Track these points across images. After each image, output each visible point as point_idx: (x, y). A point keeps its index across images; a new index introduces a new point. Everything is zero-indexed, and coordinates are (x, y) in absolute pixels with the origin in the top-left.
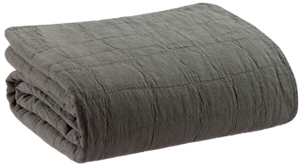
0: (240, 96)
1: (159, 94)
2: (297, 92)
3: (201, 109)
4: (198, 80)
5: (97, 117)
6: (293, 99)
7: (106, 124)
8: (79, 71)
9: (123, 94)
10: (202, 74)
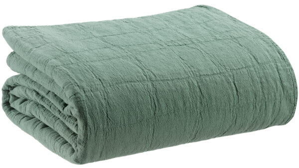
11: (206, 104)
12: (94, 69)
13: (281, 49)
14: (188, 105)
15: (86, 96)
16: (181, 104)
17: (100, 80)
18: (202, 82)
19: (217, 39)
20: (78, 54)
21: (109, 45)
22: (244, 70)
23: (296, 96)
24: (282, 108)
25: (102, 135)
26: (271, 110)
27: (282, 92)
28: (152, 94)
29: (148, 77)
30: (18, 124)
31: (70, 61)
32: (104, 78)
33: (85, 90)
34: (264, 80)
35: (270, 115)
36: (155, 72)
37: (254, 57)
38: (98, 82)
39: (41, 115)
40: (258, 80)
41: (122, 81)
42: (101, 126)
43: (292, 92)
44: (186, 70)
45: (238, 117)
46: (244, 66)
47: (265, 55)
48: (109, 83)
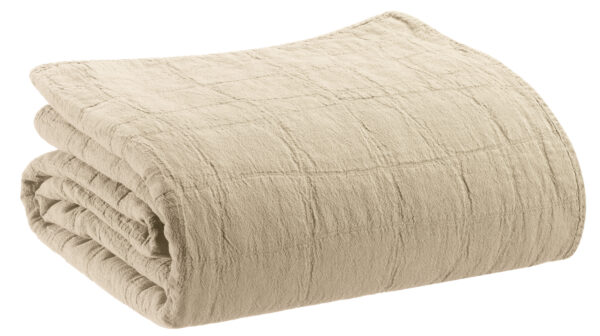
1: (319, 185)
3: (401, 215)
4: (394, 160)
5: (202, 221)
6: (575, 199)
7: (220, 234)
11: (410, 216)
13: (552, 114)
14: (375, 217)
15: (186, 196)
16: (362, 215)
22: (482, 153)
23: (582, 202)
24: (555, 226)
25: (214, 272)
26: (535, 230)
27: (556, 196)
28: (308, 197)
30: (60, 250)
31: (155, 126)
33: (184, 185)
34: (518, 171)
35: (533, 239)
36: (316, 156)
38: (209, 170)
39: (102, 235)
40: (509, 172)
41: (253, 170)
42: (212, 254)
43: (574, 193)
44: (373, 153)
45: (472, 242)
46: (482, 146)
47: (521, 125)
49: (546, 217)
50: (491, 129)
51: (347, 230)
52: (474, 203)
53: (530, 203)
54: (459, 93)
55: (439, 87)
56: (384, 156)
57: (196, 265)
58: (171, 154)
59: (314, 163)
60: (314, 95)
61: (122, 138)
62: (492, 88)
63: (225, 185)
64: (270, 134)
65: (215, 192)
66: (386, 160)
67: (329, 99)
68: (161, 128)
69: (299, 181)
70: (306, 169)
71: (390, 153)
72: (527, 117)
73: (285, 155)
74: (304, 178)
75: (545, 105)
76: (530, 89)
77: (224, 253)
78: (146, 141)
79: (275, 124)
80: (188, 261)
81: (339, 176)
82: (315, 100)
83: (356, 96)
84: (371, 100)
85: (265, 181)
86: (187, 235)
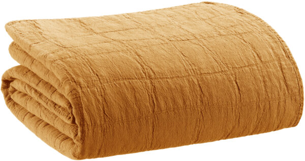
0: (243, 89)
1: (157, 85)
2: (302, 87)
3: (202, 101)
4: (198, 72)
5: (92, 105)
6: (298, 94)
7: (102, 112)
8: (75, 60)
9: (120, 84)
10: (203, 66)
11: (207, 102)
12: (92, 63)
14: (188, 103)
16: (180, 102)
17: (97, 75)
18: (202, 80)
19: (220, 35)
20: (76, 48)
21: (109, 40)
22: (247, 68)
23: (301, 95)
25: (100, 132)
26: (276, 111)
27: (287, 92)
28: (150, 91)
29: (147, 74)
31: (68, 54)
32: (102, 73)
33: (82, 86)
34: (267, 79)
35: (275, 116)
37: (258, 55)
40: (261, 79)
41: (120, 77)
42: (98, 122)
43: (297, 91)
44: (187, 68)
45: (241, 117)
48: (107, 80)
49: (282, 104)
50: (252, 56)
51: (172, 109)
52: (242, 96)
53: (273, 96)
54: (236, 37)
55: (224, 34)
56: (193, 69)
57: (90, 128)
58: (75, 69)
59: (154, 73)
60: (156, 39)
61: (50, 61)
62: (254, 34)
63: (104, 86)
64: (130, 58)
65: (99, 90)
66: (194, 71)
67: (164, 41)
68: (71, 56)
69: (146, 83)
70: (150, 77)
71: (196, 68)
72: (273, 49)
73: (138, 69)
74: (148, 81)
75: (283, 41)
76: (275, 33)
77: (105, 121)
78: (62, 63)
79: (133, 53)
80: (86, 126)
81: (168, 80)
82: (156, 41)
83: (179, 39)
84: (187, 42)
85: (126, 83)
86: (85, 112)
